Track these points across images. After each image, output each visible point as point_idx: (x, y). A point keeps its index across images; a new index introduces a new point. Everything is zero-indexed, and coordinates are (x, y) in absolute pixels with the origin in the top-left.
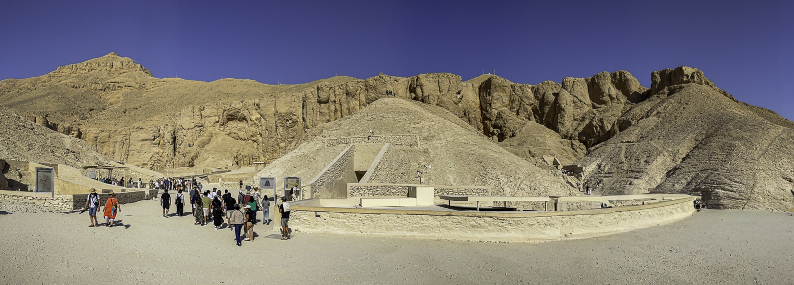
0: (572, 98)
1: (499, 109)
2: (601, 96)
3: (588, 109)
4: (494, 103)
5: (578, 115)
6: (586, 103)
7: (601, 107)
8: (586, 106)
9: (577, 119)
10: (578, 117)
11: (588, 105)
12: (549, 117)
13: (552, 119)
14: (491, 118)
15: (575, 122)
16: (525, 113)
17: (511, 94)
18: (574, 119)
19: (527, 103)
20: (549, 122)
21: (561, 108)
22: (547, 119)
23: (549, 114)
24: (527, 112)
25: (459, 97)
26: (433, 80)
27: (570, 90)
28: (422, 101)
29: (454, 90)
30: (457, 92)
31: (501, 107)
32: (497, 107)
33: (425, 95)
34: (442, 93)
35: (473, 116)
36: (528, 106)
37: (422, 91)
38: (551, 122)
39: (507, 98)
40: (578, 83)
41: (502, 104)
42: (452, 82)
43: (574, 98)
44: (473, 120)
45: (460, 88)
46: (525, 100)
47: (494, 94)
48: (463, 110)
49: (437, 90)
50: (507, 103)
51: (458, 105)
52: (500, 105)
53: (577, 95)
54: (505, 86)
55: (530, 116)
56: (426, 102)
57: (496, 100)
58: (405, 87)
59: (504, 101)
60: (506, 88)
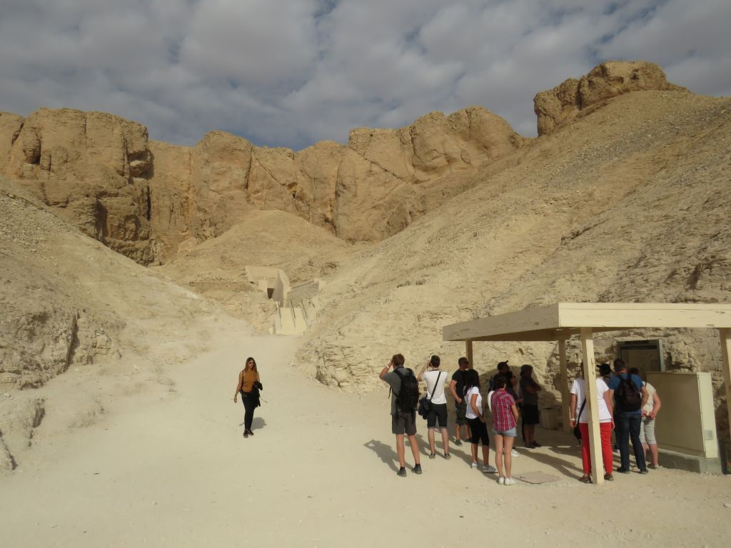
0: (367, 165)
1: (226, 193)
2: (429, 158)
3: (401, 186)
4: (215, 181)
5: (381, 199)
6: (397, 173)
7: (429, 180)
8: (396, 181)
9: (379, 205)
10: (381, 202)
11: (400, 178)
12: (325, 204)
13: (329, 208)
14: (207, 209)
15: (375, 212)
16: (279, 200)
17: (253, 166)
18: (374, 205)
19: (282, 182)
20: (324, 215)
21: (344, 186)
22: (320, 211)
23: (324, 200)
24: (282, 198)
25: (135, 163)
26: (73, 122)
27: (363, 151)
28: (36, 159)
29: (121, 146)
30: (131, 152)
31: (228, 189)
32: (220, 188)
33: (44, 147)
34: (90, 150)
35: (168, 203)
36: (286, 188)
37: (40, 142)
38: (329, 216)
39: (242, 173)
40: (379, 137)
41: (230, 183)
42: (117, 131)
43: (373, 165)
44: (166, 211)
45: (138, 146)
46: (278, 176)
47: (216, 164)
48: (146, 190)
49: (80, 143)
50: (242, 181)
51: (127, 176)
52: (226, 184)
53: (378, 161)
54: (240, 150)
55: (288, 205)
56: (44, 161)
57: (218, 174)
58: (13, 132)
59: (236, 177)
60: (241, 154)
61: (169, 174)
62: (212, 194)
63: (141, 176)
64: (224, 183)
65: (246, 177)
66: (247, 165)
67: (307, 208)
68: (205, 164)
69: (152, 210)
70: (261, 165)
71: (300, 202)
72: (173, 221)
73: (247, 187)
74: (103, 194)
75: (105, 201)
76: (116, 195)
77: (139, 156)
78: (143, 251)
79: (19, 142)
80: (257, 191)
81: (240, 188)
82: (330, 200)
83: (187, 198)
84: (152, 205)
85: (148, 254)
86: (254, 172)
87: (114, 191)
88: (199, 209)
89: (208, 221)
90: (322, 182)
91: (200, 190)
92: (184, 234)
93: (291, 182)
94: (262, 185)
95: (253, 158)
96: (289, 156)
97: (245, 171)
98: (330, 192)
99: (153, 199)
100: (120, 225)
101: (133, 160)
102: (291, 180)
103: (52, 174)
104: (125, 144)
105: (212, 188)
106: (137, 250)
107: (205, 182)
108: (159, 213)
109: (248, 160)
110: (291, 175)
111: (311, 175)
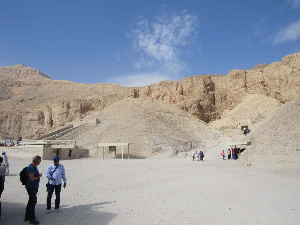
0: (291, 69)
1: (238, 90)
9: (299, 84)
12: (276, 87)
13: (278, 89)
14: (233, 97)
15: (297, 87)
16: (258, 89)
17: (247, 78)
18: (296, 85)
19: (259, 82)
20: (276, 92)
21: (282, 80)
22: (274, 90)
23: (276, 86)
24: (259, 88)
25: (208, 88)
26: (190, 80)
27: (289, 64)
28: (182, 94)
29: (203, 84)
30: (207, 84)
31: (239, 88)
32: (236, 89)
33: (184, 90)
34: (195, 87)
35: (220, 97)
36: (260, 84)
37: (182, 88)
38: (278, 92)
39: (243, 82)
40: (296, 57)
41: (239, 86)
42: (202, 80)
43: (294, 69)
44: (220, 100)
45: (208, 82)
46: (257, 80)
47: (234, 81)
48: (213, 95)
49: (192, 86)
50: (244, 85)
51: (206, 92)
52: (238, 87)
53: (296, 66)
54: (241, 74)
55: (262, 90)
56: (184, 94)
57: (235, 84)
58: (176, 87)
59: (241, 84)
60: (242, 76)
61: (219, 87)
62: (234, 92)
63: (210, 91)
64: (237, 87)
65: (245, 83)
66: (245, 79)
67: (270, 90)
68: (230, 82)
69: (215, 100)
70: (250, 77)
71: (267, 88)
72: (222, 103)
73: (246, 86)
74: (200, 101)
75: (201, 103)
76: (204, 100)
77: (209, 85)
78: (213, 115)
79: (178, 89)
80: (250, 87)
81: (243, 87)
82: (278, 86)
83: (226, 94)
84: (215, 99)
85: (215, 115)
86: (248, 80)
87: (203, 99)
88: (230, 97)
89: (233, 101)
90: (274, 79)
91: (230, 91)
92: (226, 106)
93: (262, 81)
94: (251, 84)
95: (247, 76)
96: (260, 72)
97: (244, 81)
98: (277, 82)
99: (215, 97)
100: (206, 109)
101: (208, 86)
102: (262, 80)
103: (187, 97)
104: (205, 83)
105: (233, 90)
106: (212, 115)
107: (231, 88)
108: (217, 101)
109: (245, 77)
110: (262, 79)
111: (269, 77)
